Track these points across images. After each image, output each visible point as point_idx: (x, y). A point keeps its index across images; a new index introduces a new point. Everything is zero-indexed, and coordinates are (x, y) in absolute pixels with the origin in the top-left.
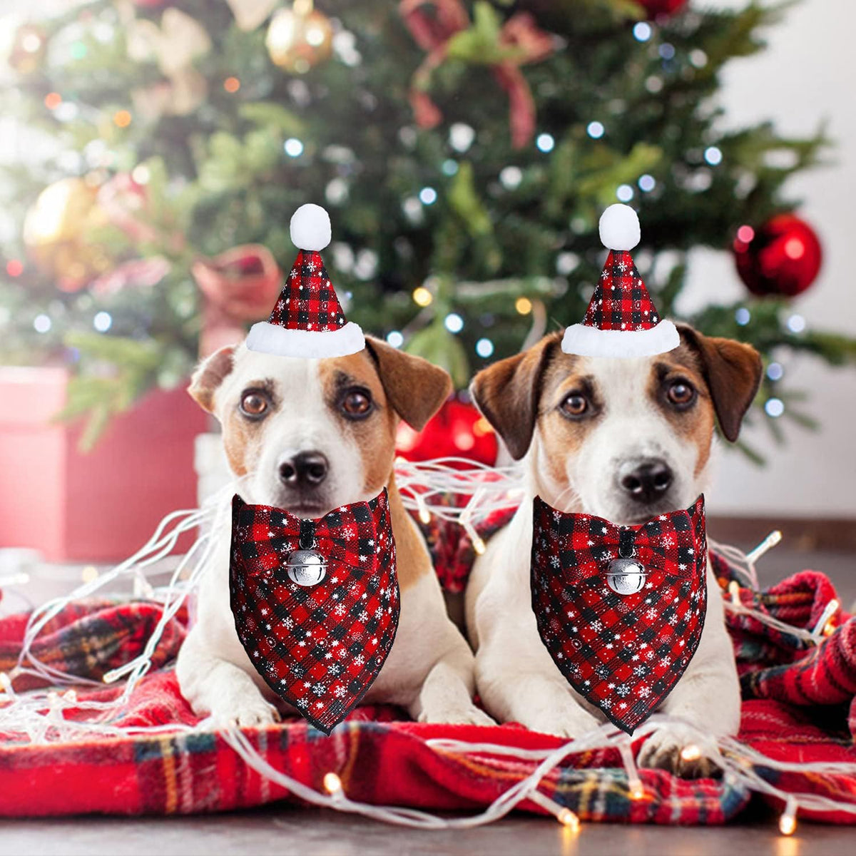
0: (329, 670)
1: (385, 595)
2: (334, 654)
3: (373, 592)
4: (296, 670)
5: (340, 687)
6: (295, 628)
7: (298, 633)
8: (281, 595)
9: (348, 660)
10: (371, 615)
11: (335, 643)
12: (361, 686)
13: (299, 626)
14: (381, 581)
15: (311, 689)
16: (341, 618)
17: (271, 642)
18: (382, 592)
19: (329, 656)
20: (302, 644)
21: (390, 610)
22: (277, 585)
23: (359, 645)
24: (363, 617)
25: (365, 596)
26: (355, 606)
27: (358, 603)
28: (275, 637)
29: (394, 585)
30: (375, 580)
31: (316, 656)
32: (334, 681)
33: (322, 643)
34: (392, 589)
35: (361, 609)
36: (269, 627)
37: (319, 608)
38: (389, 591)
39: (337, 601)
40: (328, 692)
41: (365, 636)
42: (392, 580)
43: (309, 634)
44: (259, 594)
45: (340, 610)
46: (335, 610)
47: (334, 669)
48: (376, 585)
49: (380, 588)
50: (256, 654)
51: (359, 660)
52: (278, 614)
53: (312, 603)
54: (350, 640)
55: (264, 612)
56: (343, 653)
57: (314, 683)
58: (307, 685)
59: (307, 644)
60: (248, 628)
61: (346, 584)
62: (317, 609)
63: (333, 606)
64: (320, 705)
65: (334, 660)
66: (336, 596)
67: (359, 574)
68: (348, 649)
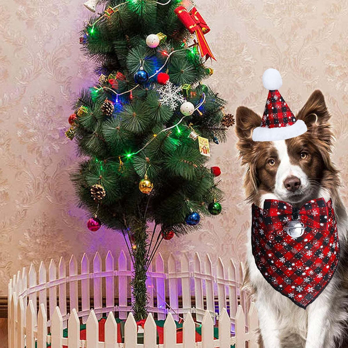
0: (304, 280)
1: (332, 246)
2: (307, 273)
3: (326, 245)
4: (287, 281)
5: (310, 287)
6: (286, 262)
7: (288, 264)
8: (279, 247)
9: (314, 275)
10: (325, 255)
11: (307, 268)
12: (321, 287)
13: (288, 261)
14: (330, 240)
15: (295, 289)
16: (310, 257)
17: (274, 269)
18: (331, 245)
19: (304, 274)
20: (290, 269)
21: (335, 253)
22: (276, 243)
23: (320, 269)
24: (321, 256)
25: (322, 247)
26: (316, 252)
27: (318, 250)
28: (276, 266)
29: (337, 241)
30: (327, 239)
31: (297, 274)
32: (307, 285)
33: (300, 268)
34: (336, 243)
35: (320, 253)
36: (272, 262)
37: (298, 253)
38: (334, 244)
39: (308, 250)
40: (304, 290)
41: (323, 265)
42: (336, 240)
43: (293, 264)
44: (267, 247)
45: (309, 253)
46: (307, 254)
47: (307, 280)
48: (327, 242)
49: (330, 243)
50: (266, 274)
51: (320, 276)
52: (277, 256)
53: (294, 251)
54: (315, 266)
55: (270, 255)
56: (311, 272)
57: (297, 286)
58: (293, 287)
59: (292, 269)
60: (262, 262)
61: (312, 241)
62: (297, 253)
63: (305, 252)
64: (300, 296)
65: (307, 276)
66: (307, 247)
67: (319, 237)
68: (314, 271)
